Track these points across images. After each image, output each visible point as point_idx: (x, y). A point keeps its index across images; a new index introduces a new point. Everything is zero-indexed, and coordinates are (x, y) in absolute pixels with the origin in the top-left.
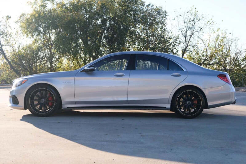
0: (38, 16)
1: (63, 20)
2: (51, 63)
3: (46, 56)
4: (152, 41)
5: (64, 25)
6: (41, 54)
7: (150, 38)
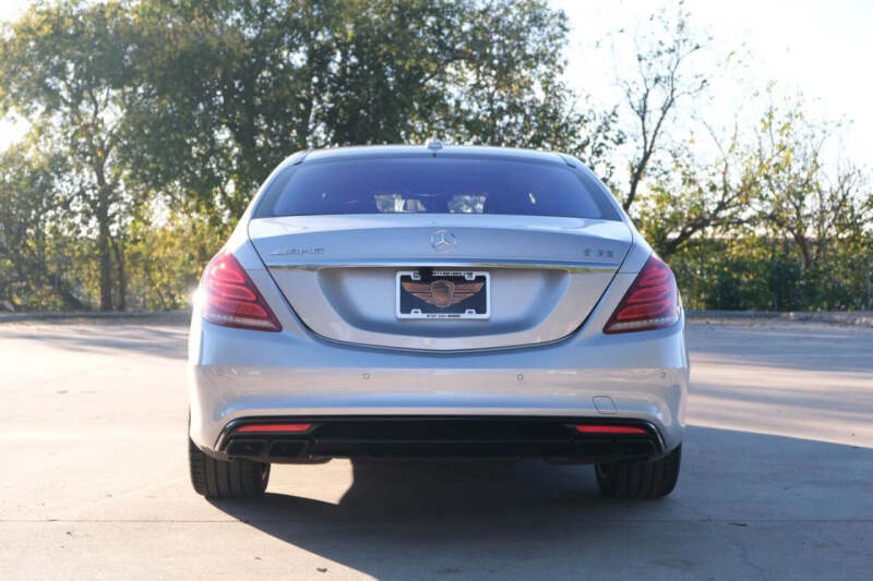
0: (51, 32)
1: (159, 52)
2: (105, 221)
3: (82, 193)
4: (510, 133)
5: (161, 69)
6: (63, 187)
7: (501, 119)
